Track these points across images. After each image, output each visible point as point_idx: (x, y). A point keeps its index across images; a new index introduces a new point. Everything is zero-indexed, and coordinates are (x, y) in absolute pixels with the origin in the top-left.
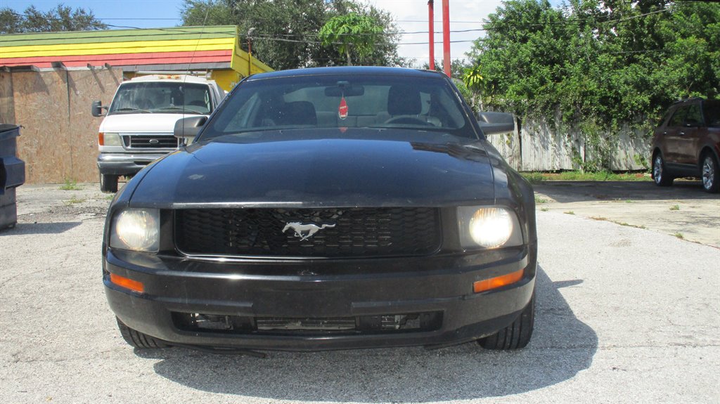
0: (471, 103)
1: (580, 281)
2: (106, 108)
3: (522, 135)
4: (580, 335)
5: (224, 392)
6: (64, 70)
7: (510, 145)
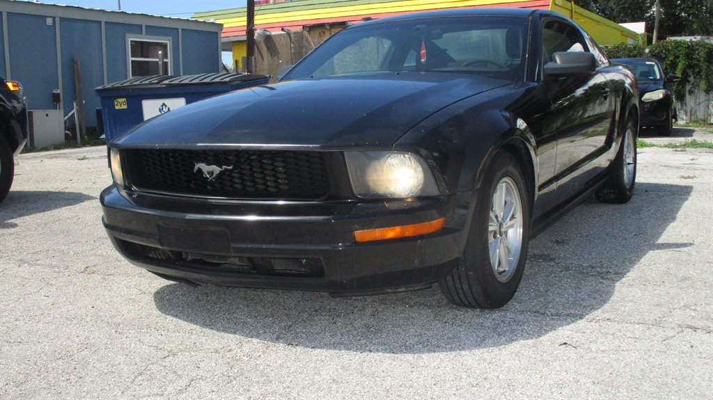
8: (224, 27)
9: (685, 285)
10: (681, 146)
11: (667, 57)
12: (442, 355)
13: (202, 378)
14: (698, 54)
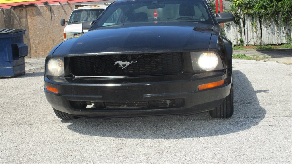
0: (237, 13)
1: (268, 90)
2: (67, 22)
3: (262, 28)
4: (259, 112)
5: (94, 136)
6: (49, 6)
7: (256, 33)
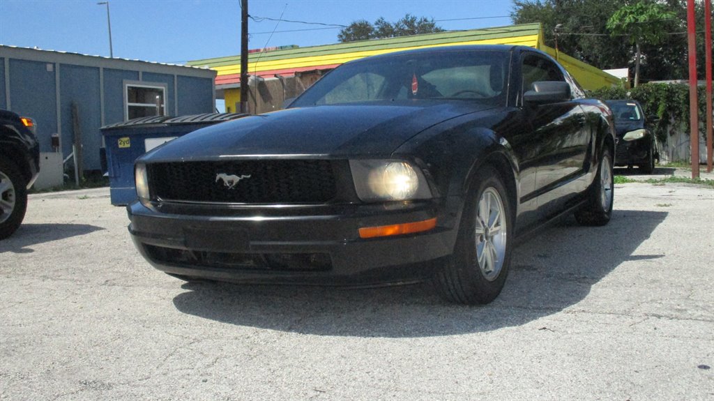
1: (662, 256)
8: (219, 74)
9: (653, 286)
10: (660, 181)
11: (648, 100)
12: (436, 338)
13: (226, 357)
14: (678, 97)
